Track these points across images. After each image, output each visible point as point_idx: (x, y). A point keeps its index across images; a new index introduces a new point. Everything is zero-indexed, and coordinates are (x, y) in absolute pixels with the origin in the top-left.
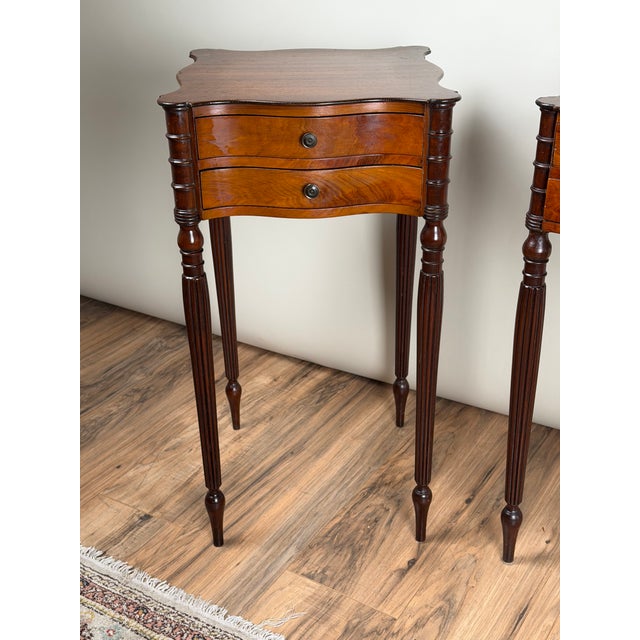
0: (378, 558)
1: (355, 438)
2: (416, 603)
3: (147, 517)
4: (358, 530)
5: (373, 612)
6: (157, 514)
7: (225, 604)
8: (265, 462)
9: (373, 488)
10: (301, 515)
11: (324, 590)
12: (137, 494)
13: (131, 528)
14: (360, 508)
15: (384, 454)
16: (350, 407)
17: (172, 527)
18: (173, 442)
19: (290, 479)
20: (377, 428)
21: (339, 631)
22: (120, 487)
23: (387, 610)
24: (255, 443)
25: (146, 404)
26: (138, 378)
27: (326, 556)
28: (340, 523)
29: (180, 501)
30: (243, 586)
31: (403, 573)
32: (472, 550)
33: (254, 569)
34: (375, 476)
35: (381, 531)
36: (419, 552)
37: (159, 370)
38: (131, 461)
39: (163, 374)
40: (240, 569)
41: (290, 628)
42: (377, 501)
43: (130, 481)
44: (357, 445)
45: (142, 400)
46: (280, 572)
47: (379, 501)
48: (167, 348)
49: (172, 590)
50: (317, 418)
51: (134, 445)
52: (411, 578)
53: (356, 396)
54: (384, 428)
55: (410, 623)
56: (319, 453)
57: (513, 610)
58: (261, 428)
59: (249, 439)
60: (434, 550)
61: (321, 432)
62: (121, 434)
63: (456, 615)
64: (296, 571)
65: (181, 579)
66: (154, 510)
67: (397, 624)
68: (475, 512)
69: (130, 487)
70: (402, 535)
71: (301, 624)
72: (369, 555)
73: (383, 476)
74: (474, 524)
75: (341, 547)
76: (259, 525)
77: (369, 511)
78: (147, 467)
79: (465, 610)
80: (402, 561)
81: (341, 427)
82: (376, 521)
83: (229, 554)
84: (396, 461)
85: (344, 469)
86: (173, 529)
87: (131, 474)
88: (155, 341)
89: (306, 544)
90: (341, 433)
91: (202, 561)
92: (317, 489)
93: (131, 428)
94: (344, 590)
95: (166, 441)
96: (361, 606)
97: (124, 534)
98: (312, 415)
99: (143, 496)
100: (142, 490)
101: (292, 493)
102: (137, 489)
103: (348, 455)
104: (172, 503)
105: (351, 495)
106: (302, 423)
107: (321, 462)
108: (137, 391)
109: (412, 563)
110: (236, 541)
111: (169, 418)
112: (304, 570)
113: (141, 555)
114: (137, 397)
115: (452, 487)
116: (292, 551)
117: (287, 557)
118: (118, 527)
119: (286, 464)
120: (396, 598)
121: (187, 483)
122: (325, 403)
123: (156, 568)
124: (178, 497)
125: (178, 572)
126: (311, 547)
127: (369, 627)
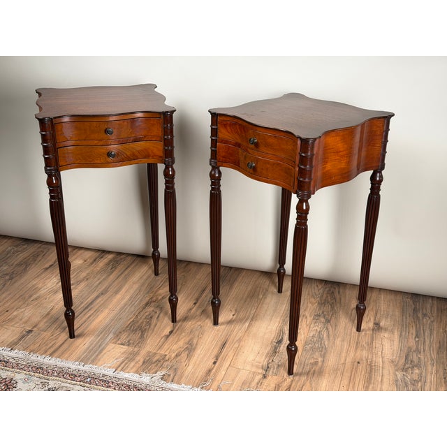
0: (155, 332)
1: (134, 283)
2: (175, 347)
3: (30, 331)
4: (142, 323)
5: (155, 354)
6: (35, 329)
7: (82, 361)
8: (89, 299)
9: (147, 304)
10: (112, 320)
11: (131, 349)
12: (21, 322)
13: (23, 337)
14: (142, 313)
15: (151, 288)
16: (130, 269)
17: (45, 333)
18: (35, 296)
19: (104, 305)
20: (145, 277)
21: (141, 363)
22: (11, 320)
23: (162, 352)
24: (81, 292)
25: (13, 280)
26: (5, 268)
27: (129, 335)
28: (133, 321)
29: (46, 322)
30: (89, 352)
31: (167, 337)
32: (199, 323)
33: (93, 345)
34: (148, 299)
35: (154, 321)
36: (174, 327)
37: (16, 263)
38: (13, 308)
39: (19, 265)
40: (86, 346)
41: (116, 366)
42: (150, 309)
43: (16, 316)
44: (136, 286)
45: (11, 279)
46: (107, 344)
47: (152, 309)
48: (17, 251)
49: (53, 359)
50: (112, 277)
51: (12, 301)
52: (171, 338)
53: (131, 264)
54: (149, 277)
55: (173, 355)
56: (116, 292)
57: (220, 344)
58: (82, 285)
59: (77, 290)
60: (181, 326)
61: (116, 283)
63: (194, 349)
64: (115, 343)
65: (56, 354)
66: (33, 328)
67: (168, 356)
68: (199, 307)
69: (17, 319)
70: (165, 322)
71: (122, 363)
72: (150, 332)
73: (151, 298)
74: (198, 313)
75: (136, 330)
76: (92, 326)
77: (147, 314)
78: (23, 310)
79: (198, 346)
80: (167, 331)
81: (126, 279)
82: (151, 317)
83: (78, 341)
84: (156, 291)
85: (131, 297)
86: (47, 334)
87: (15, 313)
88: (9, 248)
89: (118, 332)
90: (126, 282)
91: (65, 346)
92: (118, 308)
93: (8, 293)
94: (140, 347)
95: (31, 296)
96: (149, 352)
97: (20, 340)
98: (109, 275)
99: (26, 322)
100: (23, 320)
101: (106, 311)
102: (21, 320)
103: (132, 291)
104: (42, 323)
105: (137, 308)
106: (104, 279)
107: (118, 296)
108: (7, 274)
109: (171, 332)
110: (79, 336)
111: (30, 285)
112: (119, 342)
113: (32, 347)
114: (7, 277)
115: (186, 299)
116: (111, 336)
117: (109, 337)
118: (15, 338)
119: (100, 299)
120: (166, 346)
121: (48, 314)
122: (115, 269)
123: (42, 352)
124: (45, 320)
125: (54, 352)
126: (120, 332)
127: (154, 360)
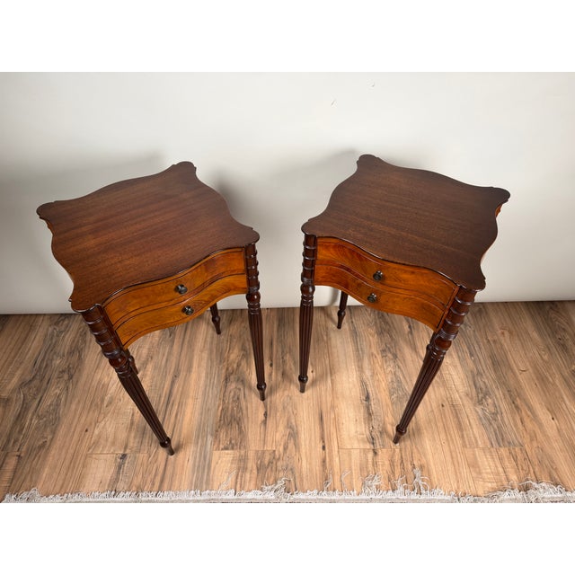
0: (250, 419)
1: (202, 352)
2: (278, 436)
3: (124, 456)
4: (233, 409)
5: (263, 452)
6: (128, 451)
7: (196, 488)
8: (166, 386)
9: (227, 379)
10: (202, 414)
11: (237, 453)
12: (109, 444)
13: (120, 467)
14: (227, 394)
15: (220, 355)
16: (189, 331)
17: (141, 455)
18: (107, 399)
19: (184, 393)
20: (209, 340)
21: (255, 471)
22: (96, 444)
23: (269, 448)
24: (153, 378)
25: (74, 379)
26: (58, 362)
27: (227, 433)
28: (223, 409)
29: (135, 437)
30: (198, 472)
31: (265, 422)
32: (286, 393)
33: (198, 459)
34: (224, 371)
35: (243, 404)
36: (266, 406)
37: (66, 351)
38: (91, 424)
39: (71, 353)
40: (191, 462)
41: (233, 484)
42: (232, 386)
43: (99, 437)
44: (205, 355)
45: (71, 377)
46: (211, 454)
47: (233, 385)
48: (61, 332)
49: (166, 493)
50: (176, 347)
51: (86, 412)
52: (270, 422)
54: (212, 338)
55: (281, 449)
56: (189, 370)
57: (317, 417)
58: (150, 366)
59: (148, 378)
60: (271, 402)
61: (183, 355)
62: (73, 407)
63: (297, 433)
64: (218, 449)
65: (166, 485)
66: (125, 450)
67: (277, 452)
68: (277, 370)
69: (102, 441)
70: (253, 400)
71: (237, 478)
72: (246, 420)
73: (227, 369)
74: (280, 378)
75: (230, 423)
76: (185, 431)
77: (232, 394)
78: (103, 422)
79: (299, 428)
80: (261, 417)
81: (191, 346)
82: (238, 399)
83: (181, 455)
84: (228, 357)
85: (207, 374)
86: (143, 456)
87: (96, 432)
88: (50, 329)
89: (214, 429)
90: (193, 351)
91: (169, 468)
92: (200, 393)
93: (77, 400)
94: (245, 447)
95: (102, 400)
96: (257, 452)
97: (118, 473)
98: (172, 346)
99: (113, 443)
100: (110, 440)
101: (190, 401)
102: (107, 440)
103: (204, 364)
104: (131, 440)
105: (219, 389)
106: (170, 353)
107: (194, 375)
108: (63, 371)
109: (266, 414)
110: (179, 447)
111: (95, 383)
112: (221, 446)
113: (138, 480)
114: (66, 377)
116: (210, 439)
117: (209, 442)
118: (111, 473)
119: (176, 386)
120: (269, 438)
121: (132, 424)
122: (175, 334)
123: (149, 485)
124: (133, 435)
125: (162, 481)
126: (217, 431)
127: (266, 462)
